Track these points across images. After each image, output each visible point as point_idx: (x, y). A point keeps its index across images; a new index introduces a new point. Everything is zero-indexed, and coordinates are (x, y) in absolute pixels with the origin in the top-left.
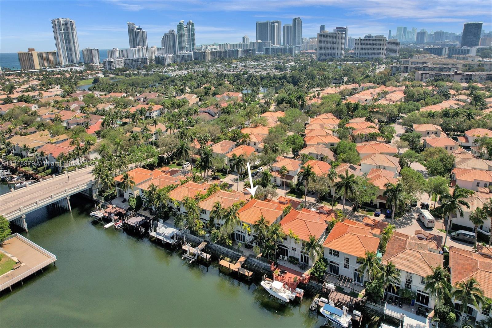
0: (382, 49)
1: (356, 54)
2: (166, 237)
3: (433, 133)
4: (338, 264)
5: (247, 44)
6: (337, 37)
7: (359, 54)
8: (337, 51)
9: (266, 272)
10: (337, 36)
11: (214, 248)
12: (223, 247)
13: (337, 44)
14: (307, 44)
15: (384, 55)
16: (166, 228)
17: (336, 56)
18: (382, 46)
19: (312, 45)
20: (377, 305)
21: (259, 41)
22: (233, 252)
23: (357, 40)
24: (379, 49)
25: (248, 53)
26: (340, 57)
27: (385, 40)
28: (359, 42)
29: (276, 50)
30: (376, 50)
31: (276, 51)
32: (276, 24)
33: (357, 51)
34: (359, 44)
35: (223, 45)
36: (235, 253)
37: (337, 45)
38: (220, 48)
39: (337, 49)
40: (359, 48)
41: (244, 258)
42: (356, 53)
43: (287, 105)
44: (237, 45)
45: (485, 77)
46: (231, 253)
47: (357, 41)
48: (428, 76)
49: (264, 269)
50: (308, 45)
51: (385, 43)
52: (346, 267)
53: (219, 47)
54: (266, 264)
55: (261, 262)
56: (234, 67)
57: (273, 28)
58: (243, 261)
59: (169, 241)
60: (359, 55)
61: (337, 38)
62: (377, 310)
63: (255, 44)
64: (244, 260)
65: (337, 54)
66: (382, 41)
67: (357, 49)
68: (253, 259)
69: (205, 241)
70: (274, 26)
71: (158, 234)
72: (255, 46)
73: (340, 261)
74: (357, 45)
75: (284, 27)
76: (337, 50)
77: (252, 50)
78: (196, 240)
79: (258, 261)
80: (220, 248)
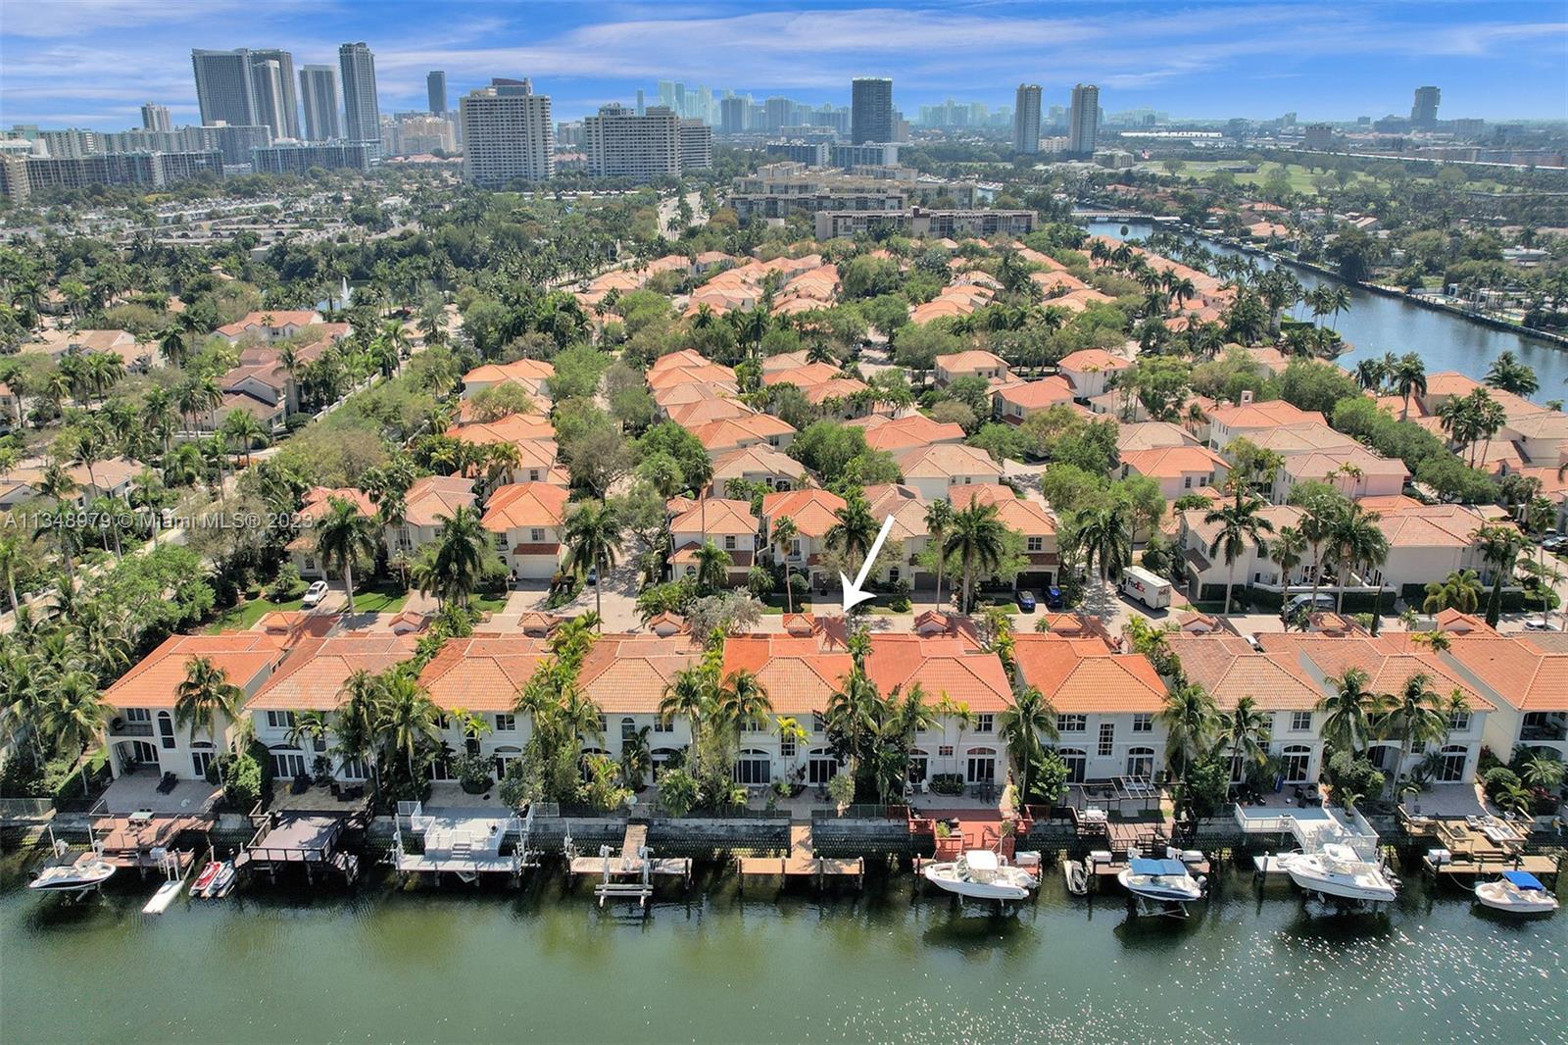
0: (669, 148)
1: (595, 166)
2: (475, 856)
3: (990, 373)
4: (1081, 752)
5: (167, 136)
6: (528, 111)
7: (602, 165)
8: (531, 158)
9: (888, 846)
10: (528, 106)
11: (674, 832)
12: (710, 821)
13: (530, 135)
14: (396, 136)
15: (677, 168)
16: (452, 825)
17: (532, 175)
18: (668, 141)
19: (414, 139)
20: (1214, 820)
21: (221, 124)
22: (755, 822)
23: (593, 121)
24: (662, 150)
25: (193, 166)
26: (546, 177)
27: (675, 120)
28: (600, 126)
29: (301, 156)
30: (654, 151)
31: (301, 161)
32: (274, 64)
33: (594, 157)
34: (601, 133)
35: (59, 135)
36: (760, 823)
37: (530, 139)
38: (51, 149)
39: (531, 151)
40: (601, 145)
41: (802, 828)
42: (595, 161)
43: (541, 335)
44: (122, 136)
45: (980, 222)
46: (744, 829)
47: (593, 125)
48: (849, 222)
49: (878, 840)
50: (401, 137)
51: (675, 129)
52: (1105, 749)
53: (42, 143)
54: (876, 823)
55: (859, 823)
56: (166, 220)
57: (263, 76)
58: (808, 838)
59: (497, 867)
60: (602, 169)
61: (528, 115)
62: (1217, 834)
63: (207, 136)
64: (807, 834)
65: (532, 166)
66: (668, 125)
67: (594, 149)
68: (831, 822)
69: (638, 822)
70: (266, 71)
71: (435, 856)
72: (207, 142)
73: (1085, 742)
74: (594, 138)
75: (303, 75)
76: (531, 154)
77: (208, 157)
78: (593, 831)
79: (850, 823)
80: (697, 828)
